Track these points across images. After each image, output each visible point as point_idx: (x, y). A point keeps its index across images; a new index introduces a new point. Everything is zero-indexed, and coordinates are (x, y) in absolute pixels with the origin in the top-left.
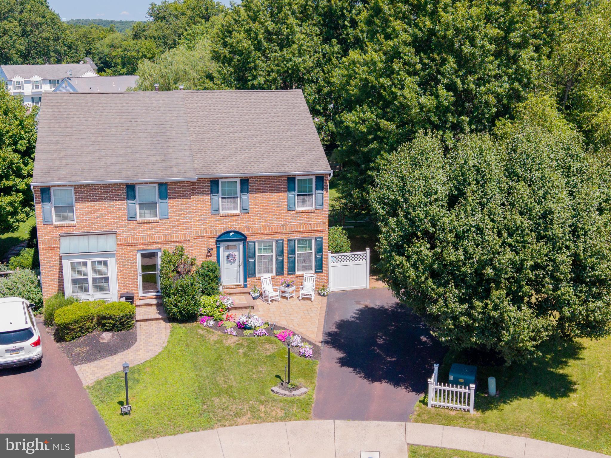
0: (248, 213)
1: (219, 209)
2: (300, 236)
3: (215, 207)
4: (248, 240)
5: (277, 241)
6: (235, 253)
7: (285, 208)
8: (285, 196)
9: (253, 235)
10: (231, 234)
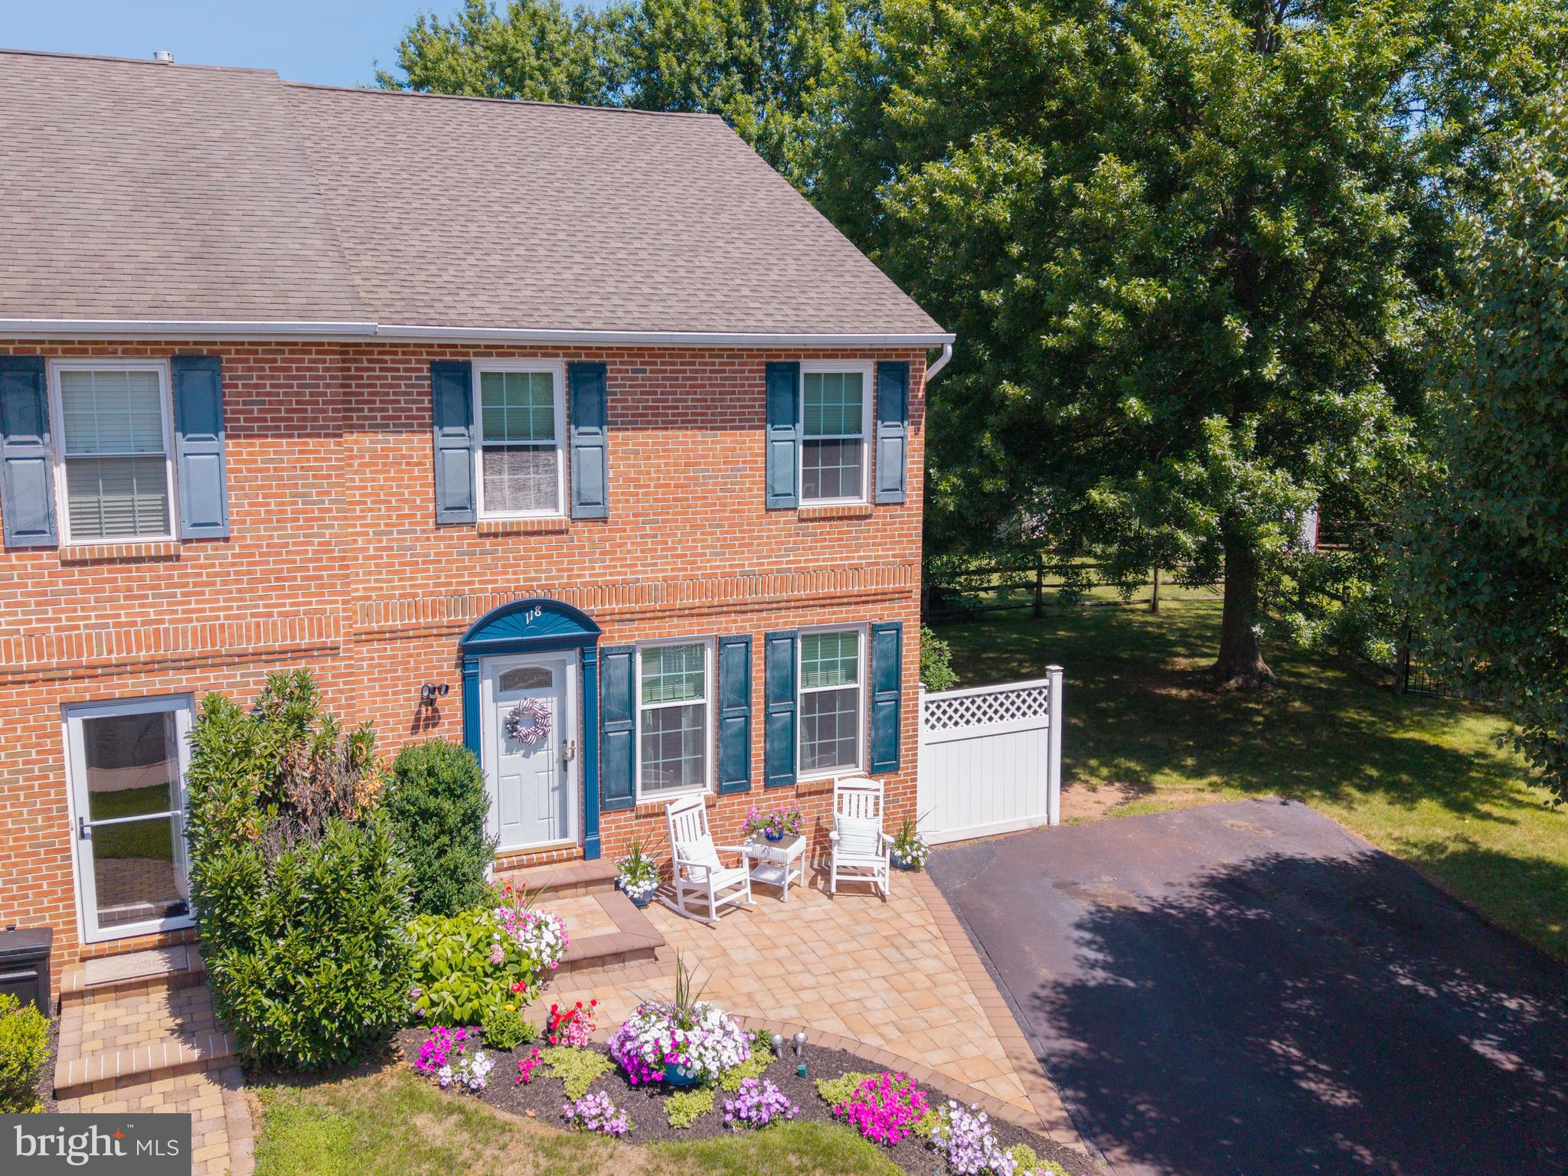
0: (604, 520)
1: (471, 498)
2: (814, 619)
3: (455, 492)
4: (601, 644)
5: (722, 643)
6: (545, 702)
7: (757, 497)
8: (758, 448)
9: (624, 618)
10: (529, 617)
